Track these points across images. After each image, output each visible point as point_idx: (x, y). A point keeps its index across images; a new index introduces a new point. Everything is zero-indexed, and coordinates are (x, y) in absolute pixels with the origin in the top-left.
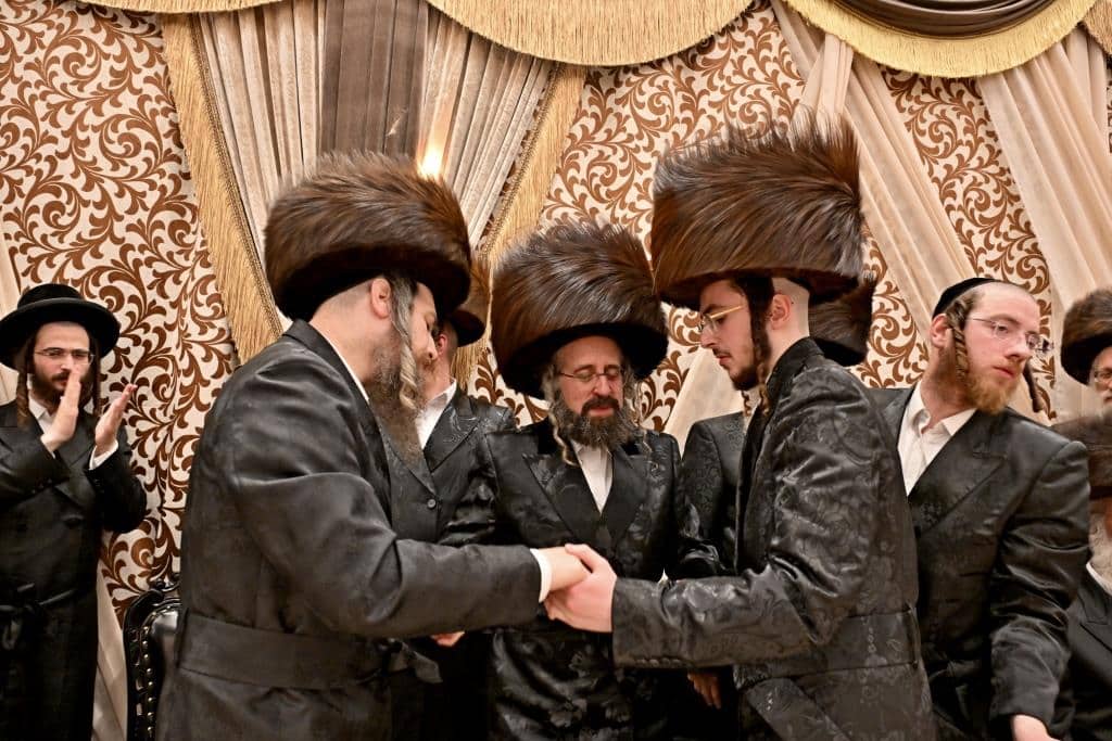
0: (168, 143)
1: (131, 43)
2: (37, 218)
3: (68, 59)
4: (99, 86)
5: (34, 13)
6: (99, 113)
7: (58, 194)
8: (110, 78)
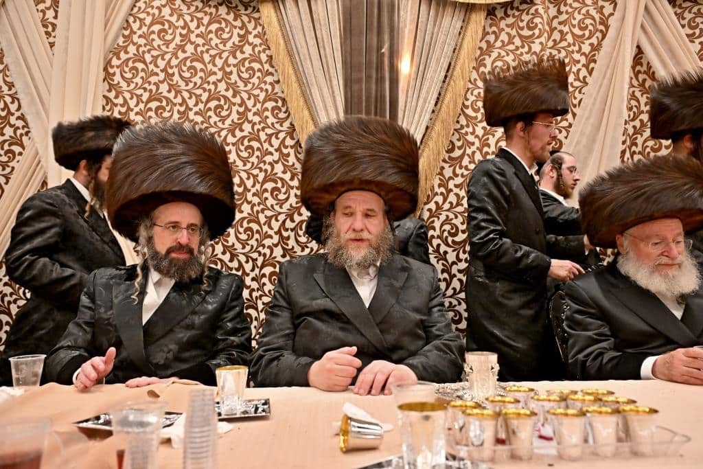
0: (267, 66)
1: (245, 19)
2: (211, 113)
3: (217, 30)
4: (234, 43)
5: (197, 7)
6: (235, 57)
7: (219, 100)
8: (238, 39)
